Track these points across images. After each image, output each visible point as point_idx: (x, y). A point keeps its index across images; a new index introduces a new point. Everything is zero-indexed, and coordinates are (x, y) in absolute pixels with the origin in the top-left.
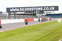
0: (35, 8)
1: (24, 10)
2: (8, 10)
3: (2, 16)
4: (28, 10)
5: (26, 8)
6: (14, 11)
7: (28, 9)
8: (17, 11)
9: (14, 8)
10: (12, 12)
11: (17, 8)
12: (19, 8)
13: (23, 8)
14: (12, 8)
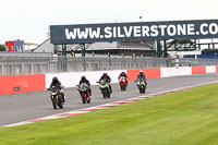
0: (163, 27)
1: (120, 36)
2: (57, 33)
3: (23, 59)
4: (135, 35)
5: (128, 25)
6: (80, 37)
7: (135, 31)
8: (92, 37)
9: (82, 27)
10: (72, 42)
11: (94, 27)
12: (103, 26)
13: (117, 25)
14: (71, 28)
